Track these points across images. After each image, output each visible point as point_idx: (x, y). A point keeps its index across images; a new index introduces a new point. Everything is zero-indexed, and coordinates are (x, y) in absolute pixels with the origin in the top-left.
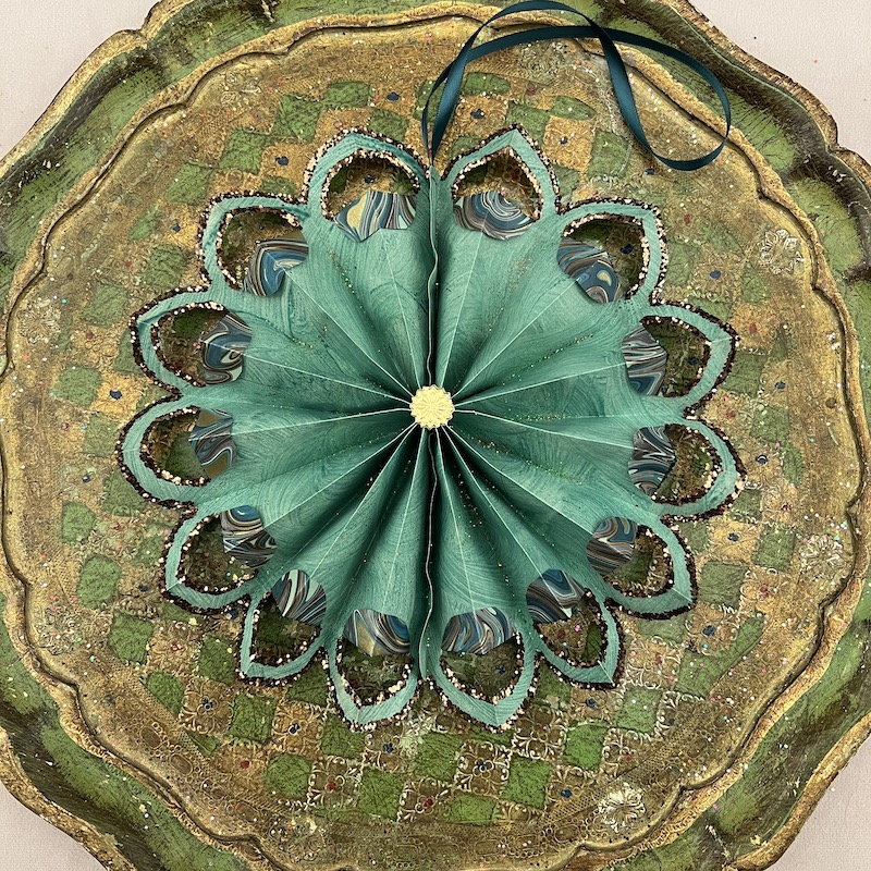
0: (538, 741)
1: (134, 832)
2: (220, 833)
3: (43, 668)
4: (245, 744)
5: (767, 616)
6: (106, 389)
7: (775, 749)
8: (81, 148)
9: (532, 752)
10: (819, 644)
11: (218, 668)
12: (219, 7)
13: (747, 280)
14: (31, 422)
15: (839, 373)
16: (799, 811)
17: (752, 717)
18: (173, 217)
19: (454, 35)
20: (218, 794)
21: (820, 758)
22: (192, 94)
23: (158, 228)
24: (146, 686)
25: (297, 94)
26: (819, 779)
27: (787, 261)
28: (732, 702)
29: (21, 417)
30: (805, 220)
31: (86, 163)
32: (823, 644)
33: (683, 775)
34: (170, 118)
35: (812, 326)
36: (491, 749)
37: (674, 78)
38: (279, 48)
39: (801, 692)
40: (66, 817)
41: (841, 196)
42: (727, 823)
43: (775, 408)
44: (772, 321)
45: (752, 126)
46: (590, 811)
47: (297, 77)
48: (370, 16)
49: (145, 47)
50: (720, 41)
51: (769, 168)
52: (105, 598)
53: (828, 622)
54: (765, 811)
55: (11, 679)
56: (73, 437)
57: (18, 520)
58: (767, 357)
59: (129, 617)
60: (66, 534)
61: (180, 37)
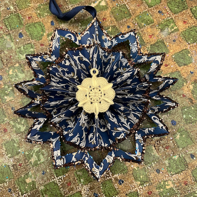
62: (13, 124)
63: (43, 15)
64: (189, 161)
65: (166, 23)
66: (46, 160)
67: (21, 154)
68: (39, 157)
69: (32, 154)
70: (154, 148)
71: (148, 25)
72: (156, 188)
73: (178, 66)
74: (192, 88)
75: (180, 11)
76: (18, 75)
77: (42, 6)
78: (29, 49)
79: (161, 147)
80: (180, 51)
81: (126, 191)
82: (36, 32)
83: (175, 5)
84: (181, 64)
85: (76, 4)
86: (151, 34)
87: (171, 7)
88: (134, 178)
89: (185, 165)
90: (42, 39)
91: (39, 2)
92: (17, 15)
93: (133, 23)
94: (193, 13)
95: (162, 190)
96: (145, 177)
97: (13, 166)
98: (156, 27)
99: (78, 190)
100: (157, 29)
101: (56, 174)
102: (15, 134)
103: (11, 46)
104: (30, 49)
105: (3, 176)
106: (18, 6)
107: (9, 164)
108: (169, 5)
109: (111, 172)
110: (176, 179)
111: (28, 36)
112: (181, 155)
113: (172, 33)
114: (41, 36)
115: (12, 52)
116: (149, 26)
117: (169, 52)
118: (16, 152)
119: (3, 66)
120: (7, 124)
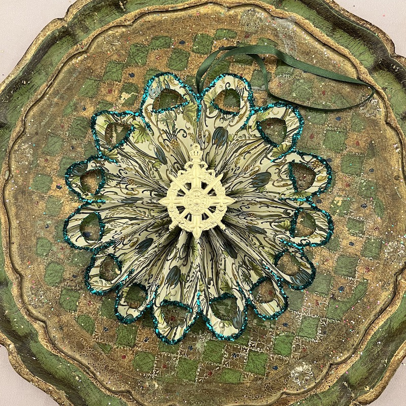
0: (261, 343)
1: (74, 389)
2: (113, 389)
3: (30, 314)
4: (124, 347)
5: (369, 281)
6: (55, 184)
7: (375, 344)
8: (39, 74)
9: (259, 349)
10: (395, 293)
11: (110, 312)
12: (100, 5)
13: (354, 121)
14: (21, 201)
15: (400, 163)
16: (388, 374)
17: (364, 329)
18: (82, 104)
19: (210, 12)
20: (112, 371)
21: (397, 348)
22: (89, 46)
23: (76, 109)
24: (77, 322)
25: (137, 43)
26: (397, 359)
27: (373, 111)
28: (354, 323)
29: (16, 199)
30: (381, 90)
31: (42, 81)
32: (397, 293)
33: (331, 358)
34: (79, 58)
35: (386, 141)
36: (239, 347)
37: (314, 26)
38: (128, 23)
39: (387, 317)
40: (42, 383)
41: (398, 78)
42: (353, 380)
43: (369, 181)
44: (367, 139)
45: (353, 47)
46: (287, 376)
47: (137, 36)
48: (170, 5)
49: (66, 26)
50: (336, 7)
51: (362, 67)
52: (57, 281)
53: (399, 283)
54: (371, 374)
55: (15, 320)
56: (40, 208)
57: (16, 246)
58: (365, 157)
59: (68, 290)
60: (39, 252)
61: (82, 20)
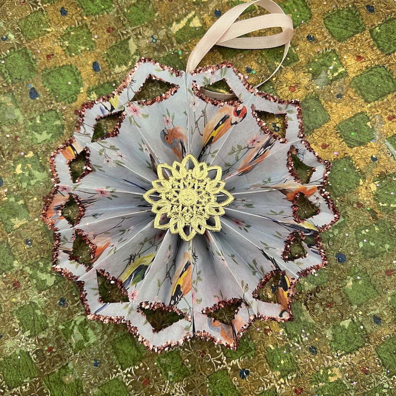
62: (31, 272)
63: (76, 50)
64: (371, 329)
65: (322, 60)
66: (99, 337)
67: (50, 328)
68: (85, 334)
69: (71, 328)
70: (304, 308)
71: (288, 65)
72: (311, 382)
73: (348, 146)
74: (375, 189)
75: (350, 36)
76: (33, 175)
77: (73, 31)
78: (53, 121)
79: (317, 306)
80: (350, 116)
81: (254, 390)
82: (63, 86)
83: (339, 23)
84: (352, 143)
85: (142, 26)
86: (294, 84)
87: (331, 28)
88: (269, 365)
89: (362, 338)
90: (77, 99)
91: (67, 24)
92: (23, 51)
93: (258, 63)
94: (375, 40)
95: (320, 384)
96: (289, 362)
97: (36, 353)
98: (304, 69)
99: (165, 392)
100: (304, 73)
101: (121, 364)
102: (36, 292)
103: (16, 117)
104: (55, 121)
105: (19, 373)
106: (25, 33)
107: (28, 350)
108: (327, 23)
109: (225, 355)
110: (346, 364)
111: (49, 95)
112: (355, 318)
113: (334, 81)
114: (74, 94)
115: (19, 129)
116: (289, 67)
117: (329, 119)
118: (41, 325)
119: (2, 158)
120: (19, 272)
